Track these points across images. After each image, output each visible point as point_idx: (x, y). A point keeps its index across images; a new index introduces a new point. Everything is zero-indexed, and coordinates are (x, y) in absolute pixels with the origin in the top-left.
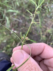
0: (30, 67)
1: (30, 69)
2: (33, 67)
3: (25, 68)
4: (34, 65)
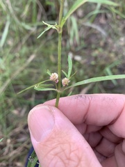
0: (63, 151)
1: (64, 158)
2: (72, 154)
3: (52, 152)
4: (78, 149)
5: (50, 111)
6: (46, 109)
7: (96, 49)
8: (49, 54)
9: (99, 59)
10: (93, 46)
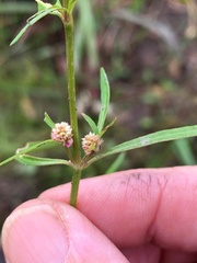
5: (57, 218)
6: (45, 213)
7: (156, 82)
8: (17, 96)
9: (163, 112)
10: (147, 75)
